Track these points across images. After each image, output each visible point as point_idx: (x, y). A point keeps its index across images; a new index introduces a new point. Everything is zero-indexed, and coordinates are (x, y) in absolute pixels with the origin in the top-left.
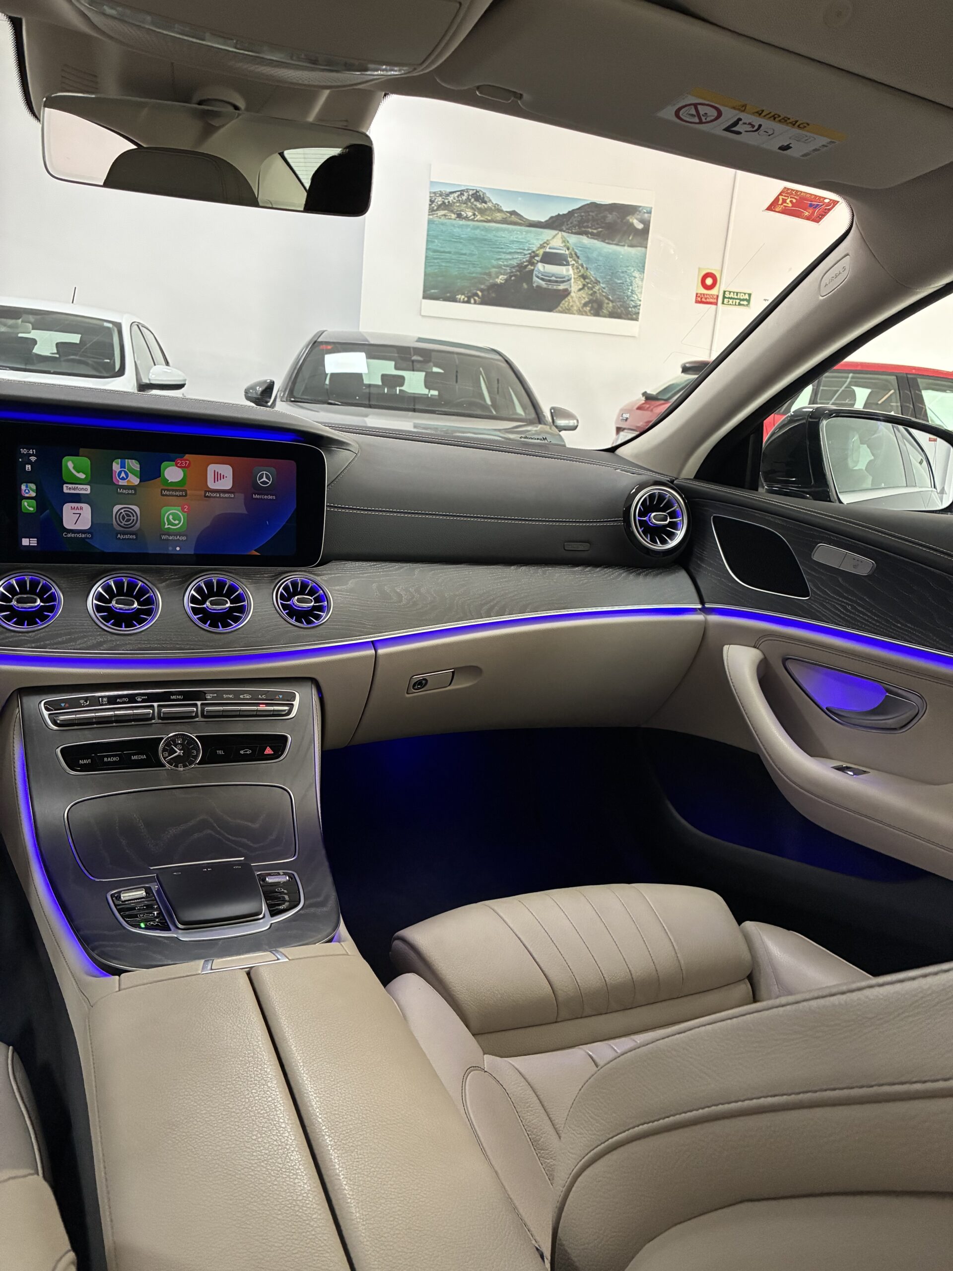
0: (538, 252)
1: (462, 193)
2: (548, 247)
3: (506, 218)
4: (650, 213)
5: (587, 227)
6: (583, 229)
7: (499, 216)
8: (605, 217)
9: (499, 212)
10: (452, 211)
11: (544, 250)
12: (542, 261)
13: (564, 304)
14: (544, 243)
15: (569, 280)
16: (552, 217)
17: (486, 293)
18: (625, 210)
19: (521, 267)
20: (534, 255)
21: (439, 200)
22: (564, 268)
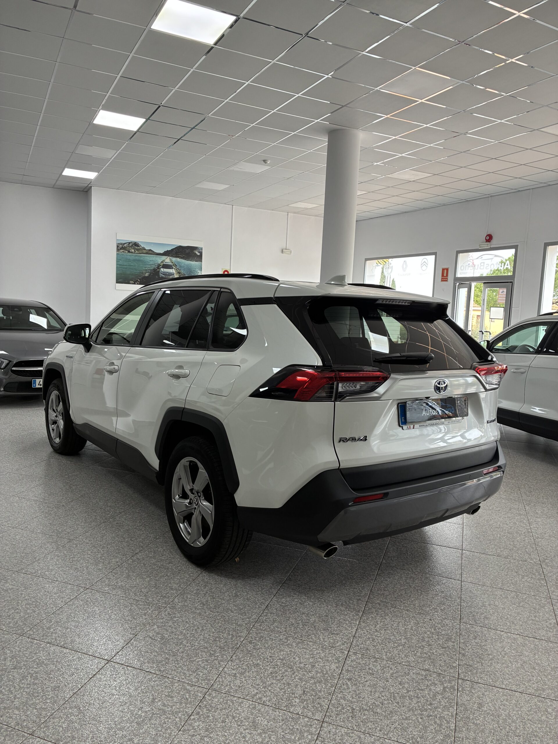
0: (161, 264)
1: (129, 243)
2: (164, 262)
3: (147, 252)
4: (202, 249)
5: (179, 255)
7: (144, 251)
8: (185, 251)
10: (126, 250)
11: (163, 264)
12: (162, 267)
15: (174, 274)
16: (165, 252)
17: (141, 280)
18: (192, 249)
19: (154, 270)
20: (159, 265)
21: (121, 246)
22: (171, 270)
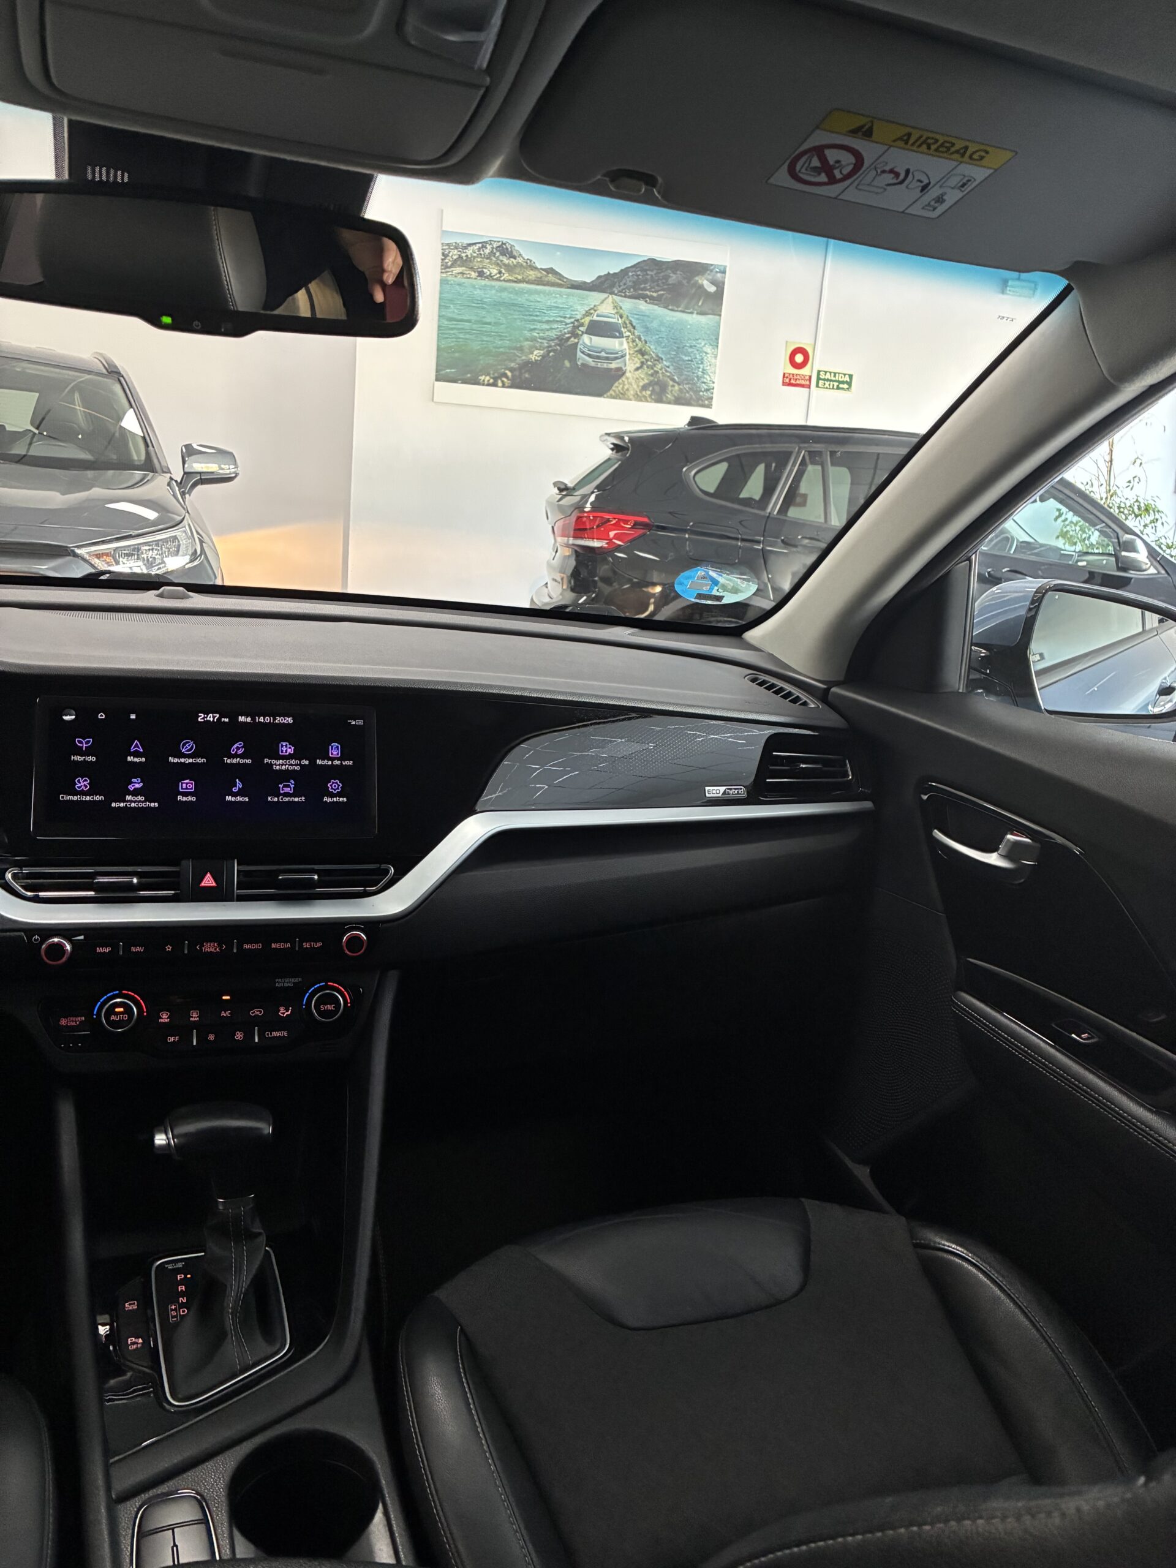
0: (583, 321)
1: (484, 245)
2: (595, 315)
3: (541, 278)
4: (724, 272)
5: (645, 289)
6: (641, 292)
7: (531, 274)
8: (667, 277)
9: (532, 270)
10: (472, 268)
11: (592, 319)
12: (588, 332)
13: (617, 387)
14: (590, 310)
15: (622, 357)
16: (600, 277)
17: (517, 373)
18: (692, 269)
19: (561, 340)
20: (578, 324)
21: (455, 254)
22: (616, 341)
